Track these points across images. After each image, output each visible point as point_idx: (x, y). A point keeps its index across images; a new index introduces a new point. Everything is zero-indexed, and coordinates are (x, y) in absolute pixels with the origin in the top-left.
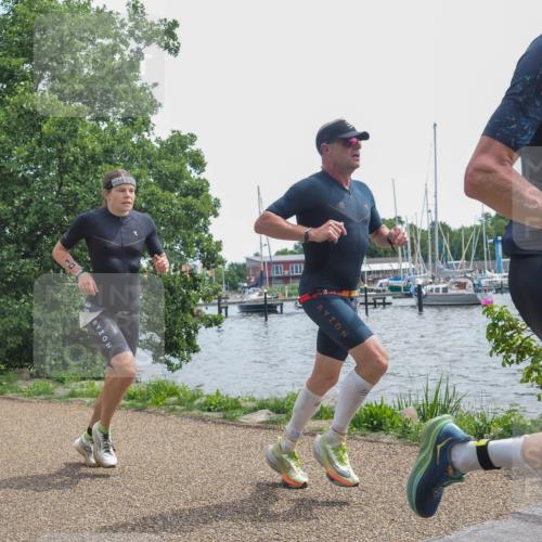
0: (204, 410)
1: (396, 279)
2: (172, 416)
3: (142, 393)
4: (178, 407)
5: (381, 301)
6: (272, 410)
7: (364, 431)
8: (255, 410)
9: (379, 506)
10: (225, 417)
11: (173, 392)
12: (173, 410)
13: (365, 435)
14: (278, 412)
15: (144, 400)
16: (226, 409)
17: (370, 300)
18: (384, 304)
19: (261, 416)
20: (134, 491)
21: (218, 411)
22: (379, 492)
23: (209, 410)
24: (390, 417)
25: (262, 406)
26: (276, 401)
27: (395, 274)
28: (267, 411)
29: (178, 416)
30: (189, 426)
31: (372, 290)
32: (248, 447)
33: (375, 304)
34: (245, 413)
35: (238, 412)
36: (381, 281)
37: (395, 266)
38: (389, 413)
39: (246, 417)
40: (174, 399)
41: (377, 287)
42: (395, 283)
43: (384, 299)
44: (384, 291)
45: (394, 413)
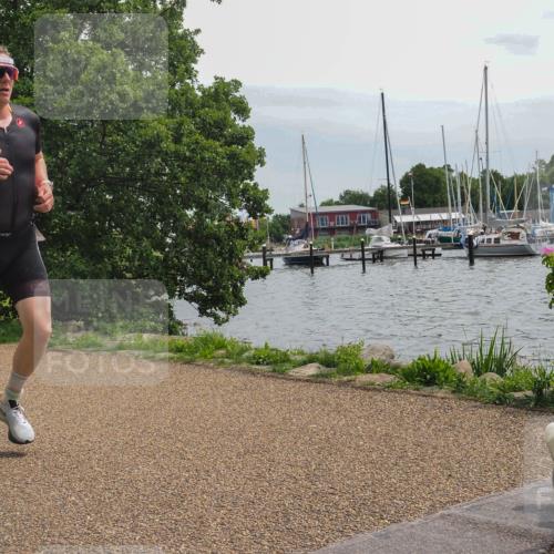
0: (253, 364)
1: (446, 229)
2: (221, 369)
3: (189, 346)
4: (226, 360)
5: (430, 252)
6: (322, 363)
7: (417, 385)
8: (305, 363)
9: (436, 461)
10: (274, 371)
11: (221, 346)
12: (222, 362)
13: (418, 390)
14: (328, 366)
15: (192, 353)
16: (275, 362)
17: (419, 251)
18: (434, 255)
19: (311, 370)
20: (187, 444)
21: (267, 364)
22: (435, 448)
23: (258, 363)
24: (444, 371)
25: (311, 360)
26: (326, 354)
27: (444, 224)
28: (316, 364)
29: (226, 368)
30: (238, 380)
31: (421, 241)
32: (299, 400)
33: (424, 256)
34: (294, 367)
35: (287, 365)
36: (430, 232)
37: (444, 216)
38: (442, 367)
39: (296, 370)
40: (222, 352)
41: (426, 238)
42: (444, 234)
43: (434, 250)
44: (433, 242)
45: (447, 367)
